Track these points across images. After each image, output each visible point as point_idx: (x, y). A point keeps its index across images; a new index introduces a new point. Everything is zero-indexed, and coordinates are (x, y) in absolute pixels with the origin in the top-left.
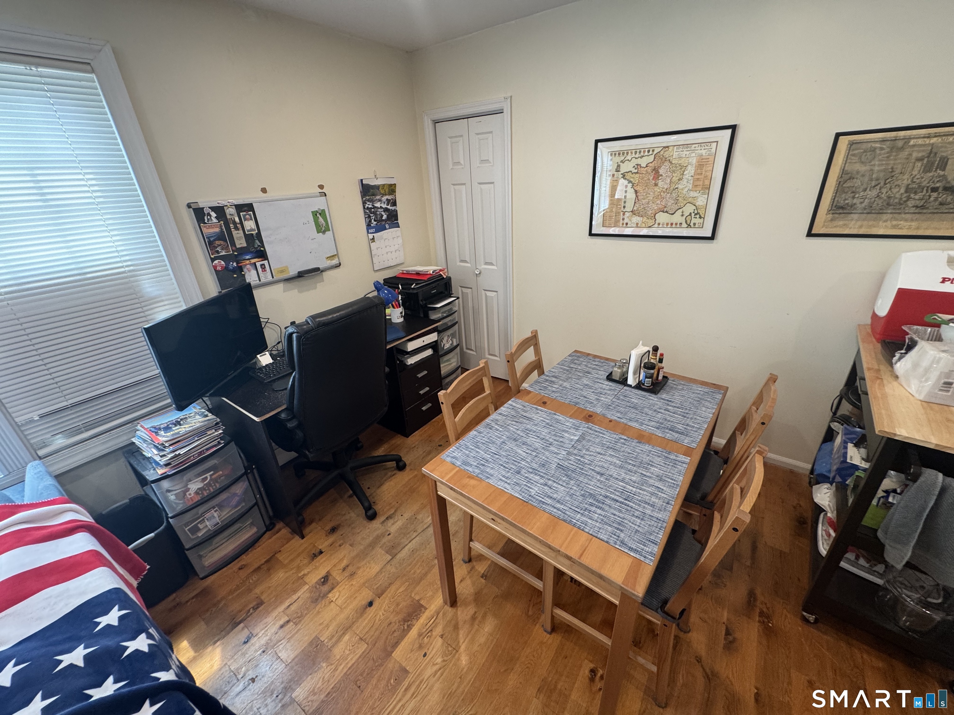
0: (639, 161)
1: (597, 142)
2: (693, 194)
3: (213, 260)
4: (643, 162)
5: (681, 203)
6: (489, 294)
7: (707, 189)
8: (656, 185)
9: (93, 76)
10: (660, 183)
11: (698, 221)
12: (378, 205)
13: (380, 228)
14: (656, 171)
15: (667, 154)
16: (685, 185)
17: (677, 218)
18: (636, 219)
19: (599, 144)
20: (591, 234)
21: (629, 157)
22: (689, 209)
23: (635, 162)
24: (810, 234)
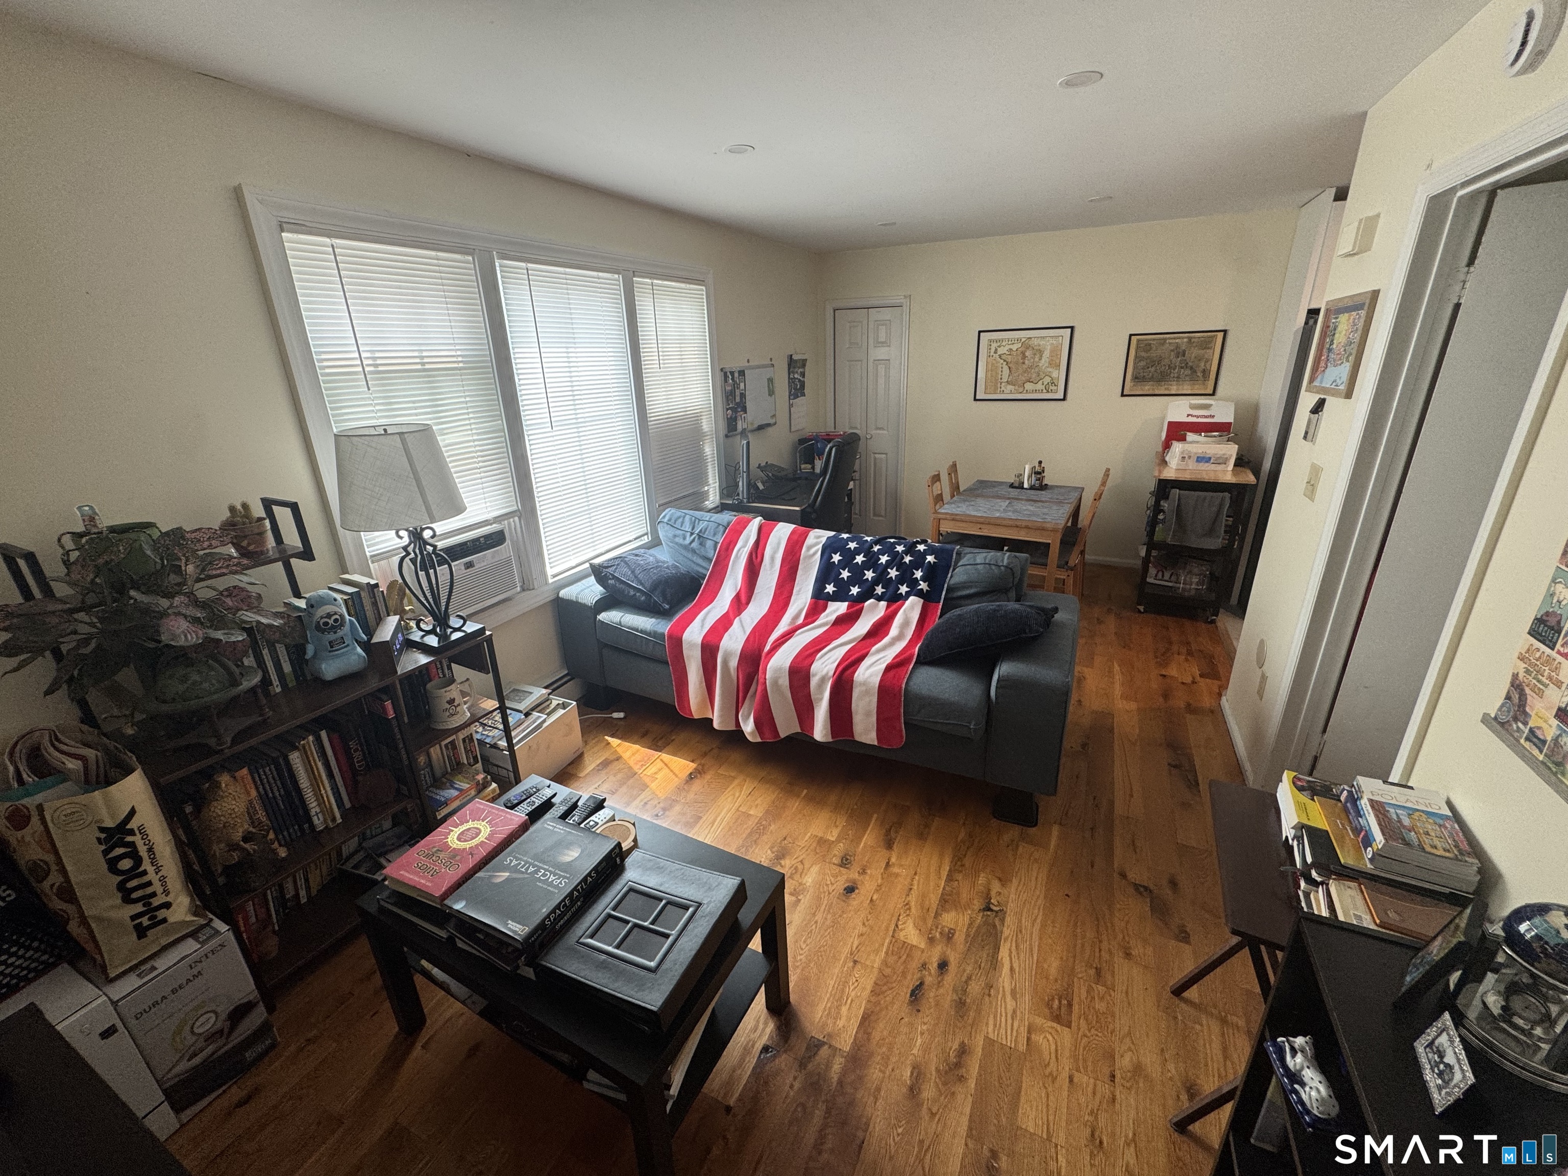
0: (1011, 347)
1: (980, 332)
2: (1050, 370)
3: (727, 410)
4: (1014, 347)
5: (1042, 375)
6: (877, 456)
7: (1058, 366)
8: (1024, 363)
9: (704, 288)
10: (1026, 362)
11: (1054, 388)
12: (796, 376)
13: (796, 397)
14: (1023, 353)
15: (1030, 343)
16: (1044, 362)
17: (1039, 386)
18: (1010, 387)
19: (982, 334)
20: (975, 400)
21: (1004, 344)
22: (1047, 380)
23: (1008, 347)
24: (1123, 395)
